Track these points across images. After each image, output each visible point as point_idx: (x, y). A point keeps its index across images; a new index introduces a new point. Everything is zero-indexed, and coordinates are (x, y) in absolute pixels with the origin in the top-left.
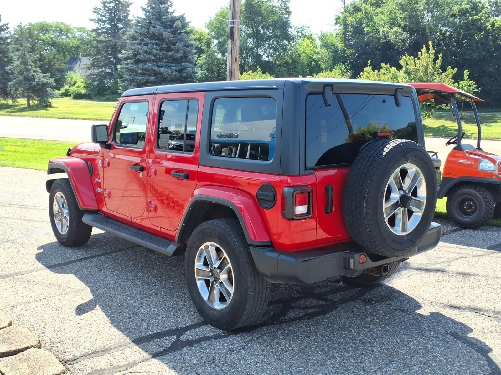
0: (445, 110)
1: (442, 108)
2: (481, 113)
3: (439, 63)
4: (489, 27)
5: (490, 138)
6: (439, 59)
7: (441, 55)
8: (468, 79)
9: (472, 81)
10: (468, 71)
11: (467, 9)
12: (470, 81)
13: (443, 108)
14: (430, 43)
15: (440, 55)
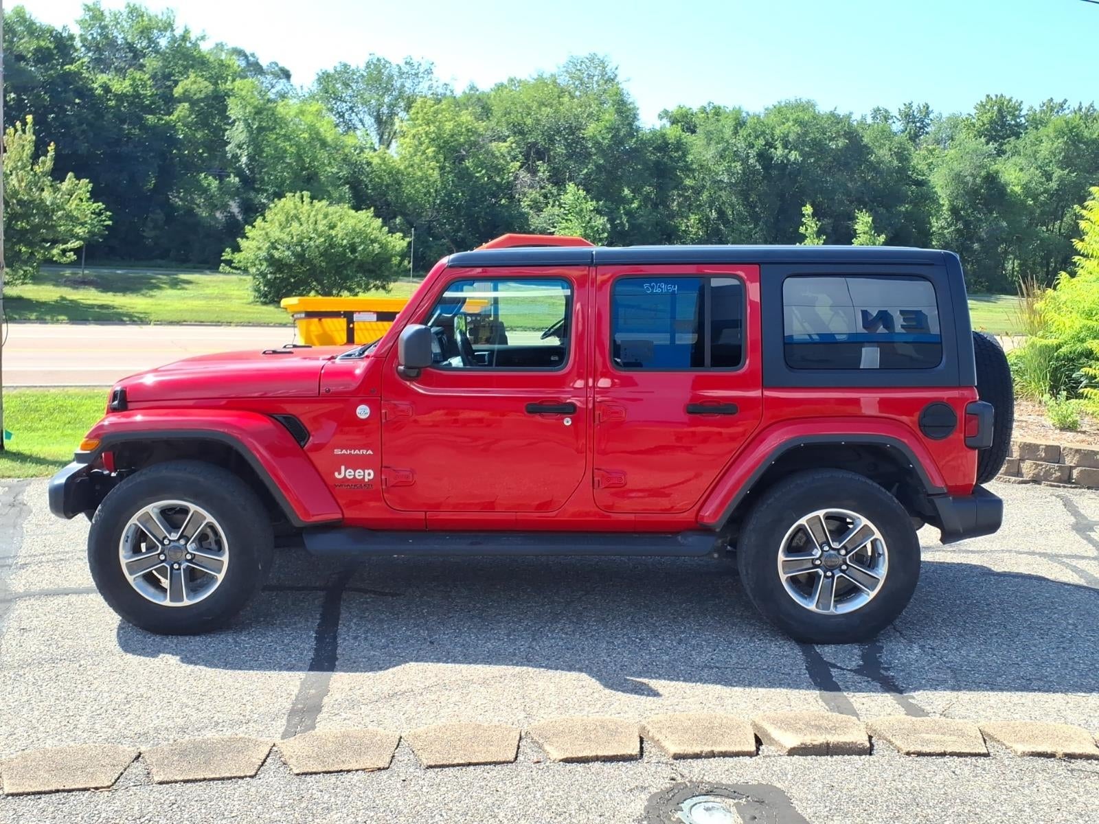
0: (60, 263)
1: (54, 259)
2: (113, 271)
3: (47, 162)
4: (99, 91)
5: (185, 321)
6: (49, 154)
7: (53, 147)
8: (89, 199)
9: (100, 204)
10: (89, 183)
11: (48, 48)
12: (93, 203)
13: (56, 261)
14: (29, 118)
15: (51, 148)
